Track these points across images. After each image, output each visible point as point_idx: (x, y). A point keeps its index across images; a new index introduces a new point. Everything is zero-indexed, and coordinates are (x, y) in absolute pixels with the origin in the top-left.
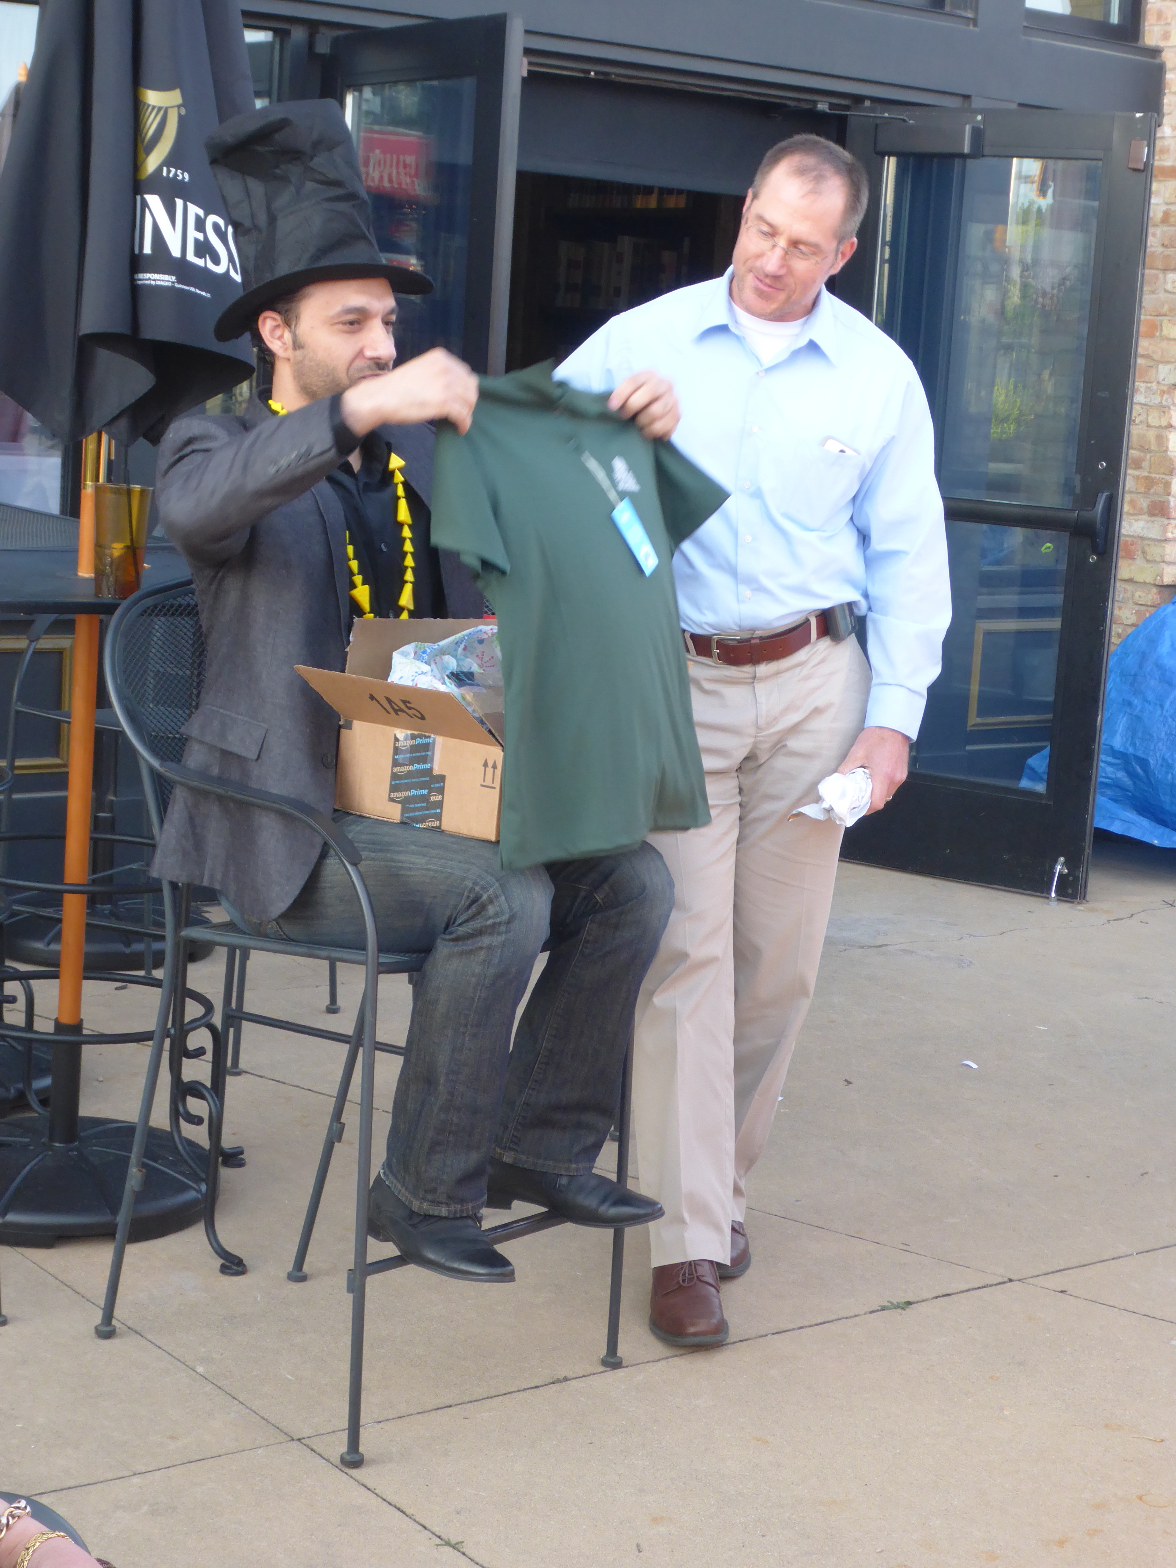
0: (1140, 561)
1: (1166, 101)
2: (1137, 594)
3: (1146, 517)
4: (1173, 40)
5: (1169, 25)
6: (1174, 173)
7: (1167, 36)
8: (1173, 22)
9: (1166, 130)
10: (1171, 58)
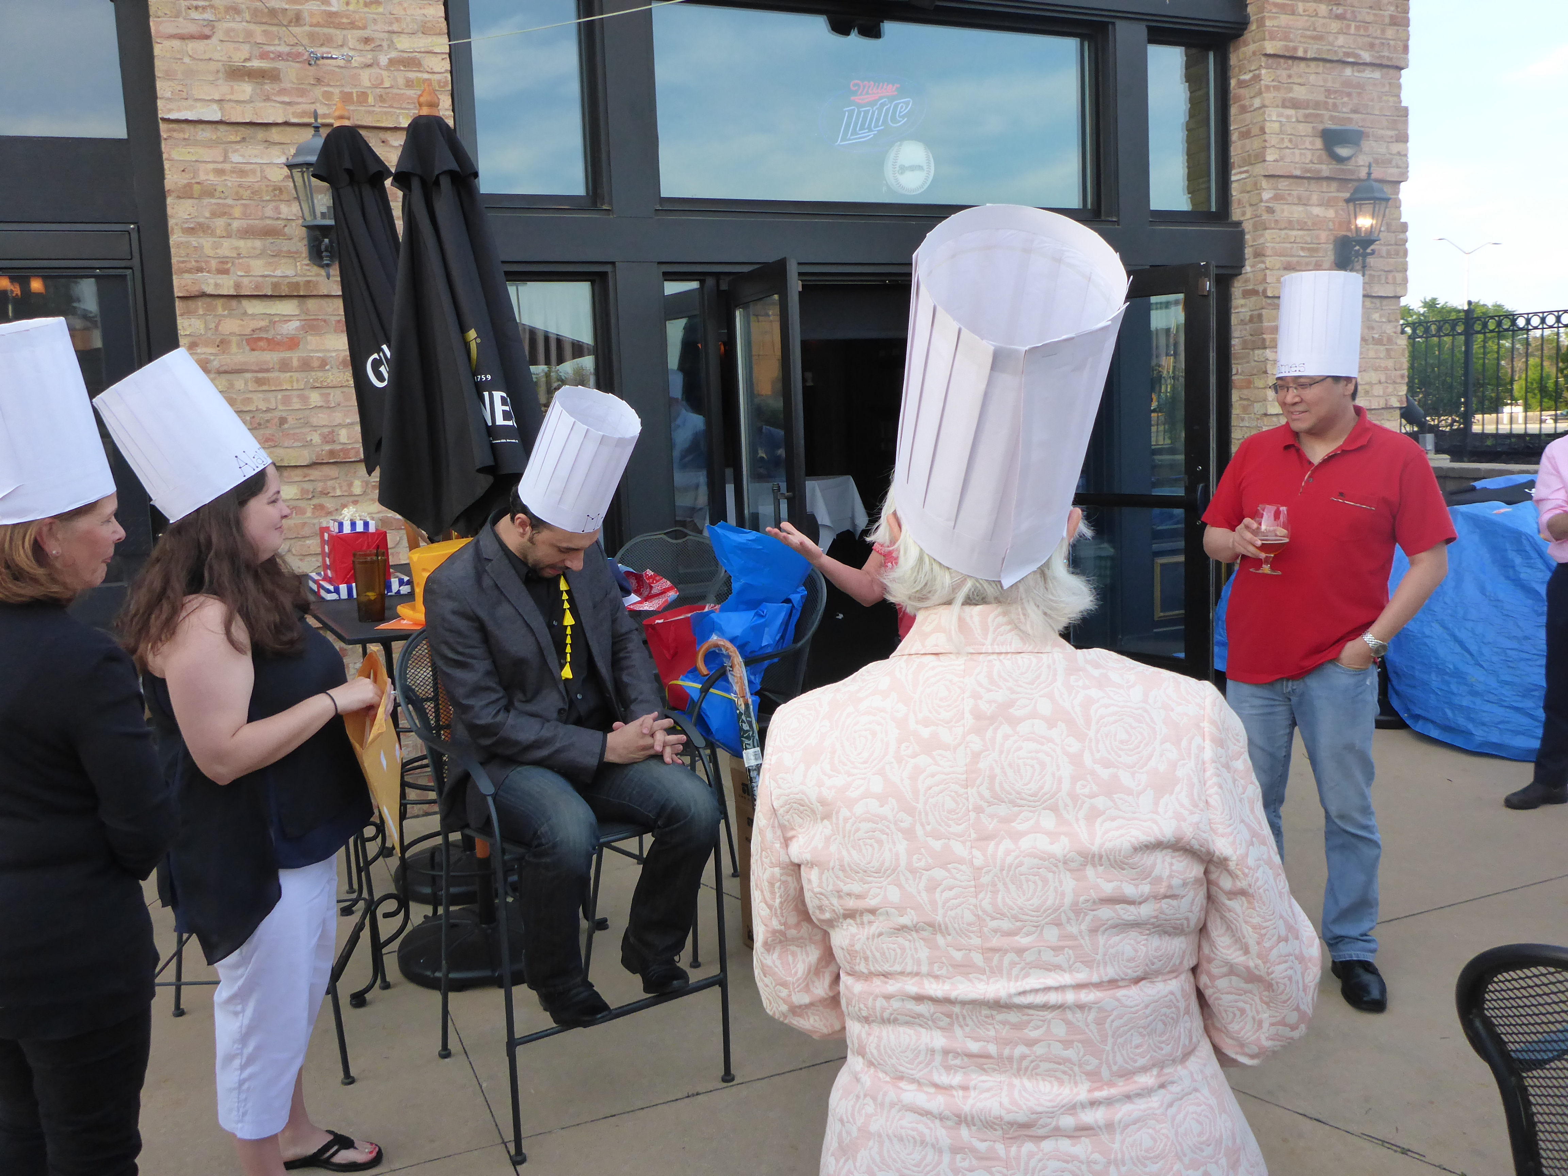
1: (1246, 251)
4: (1248, 216)
5: (1244, 207)
6: (1254, 292)
7: (1244, 214)
8: (1247, 205)
9: (1248, 268)
10: (1247, 226)
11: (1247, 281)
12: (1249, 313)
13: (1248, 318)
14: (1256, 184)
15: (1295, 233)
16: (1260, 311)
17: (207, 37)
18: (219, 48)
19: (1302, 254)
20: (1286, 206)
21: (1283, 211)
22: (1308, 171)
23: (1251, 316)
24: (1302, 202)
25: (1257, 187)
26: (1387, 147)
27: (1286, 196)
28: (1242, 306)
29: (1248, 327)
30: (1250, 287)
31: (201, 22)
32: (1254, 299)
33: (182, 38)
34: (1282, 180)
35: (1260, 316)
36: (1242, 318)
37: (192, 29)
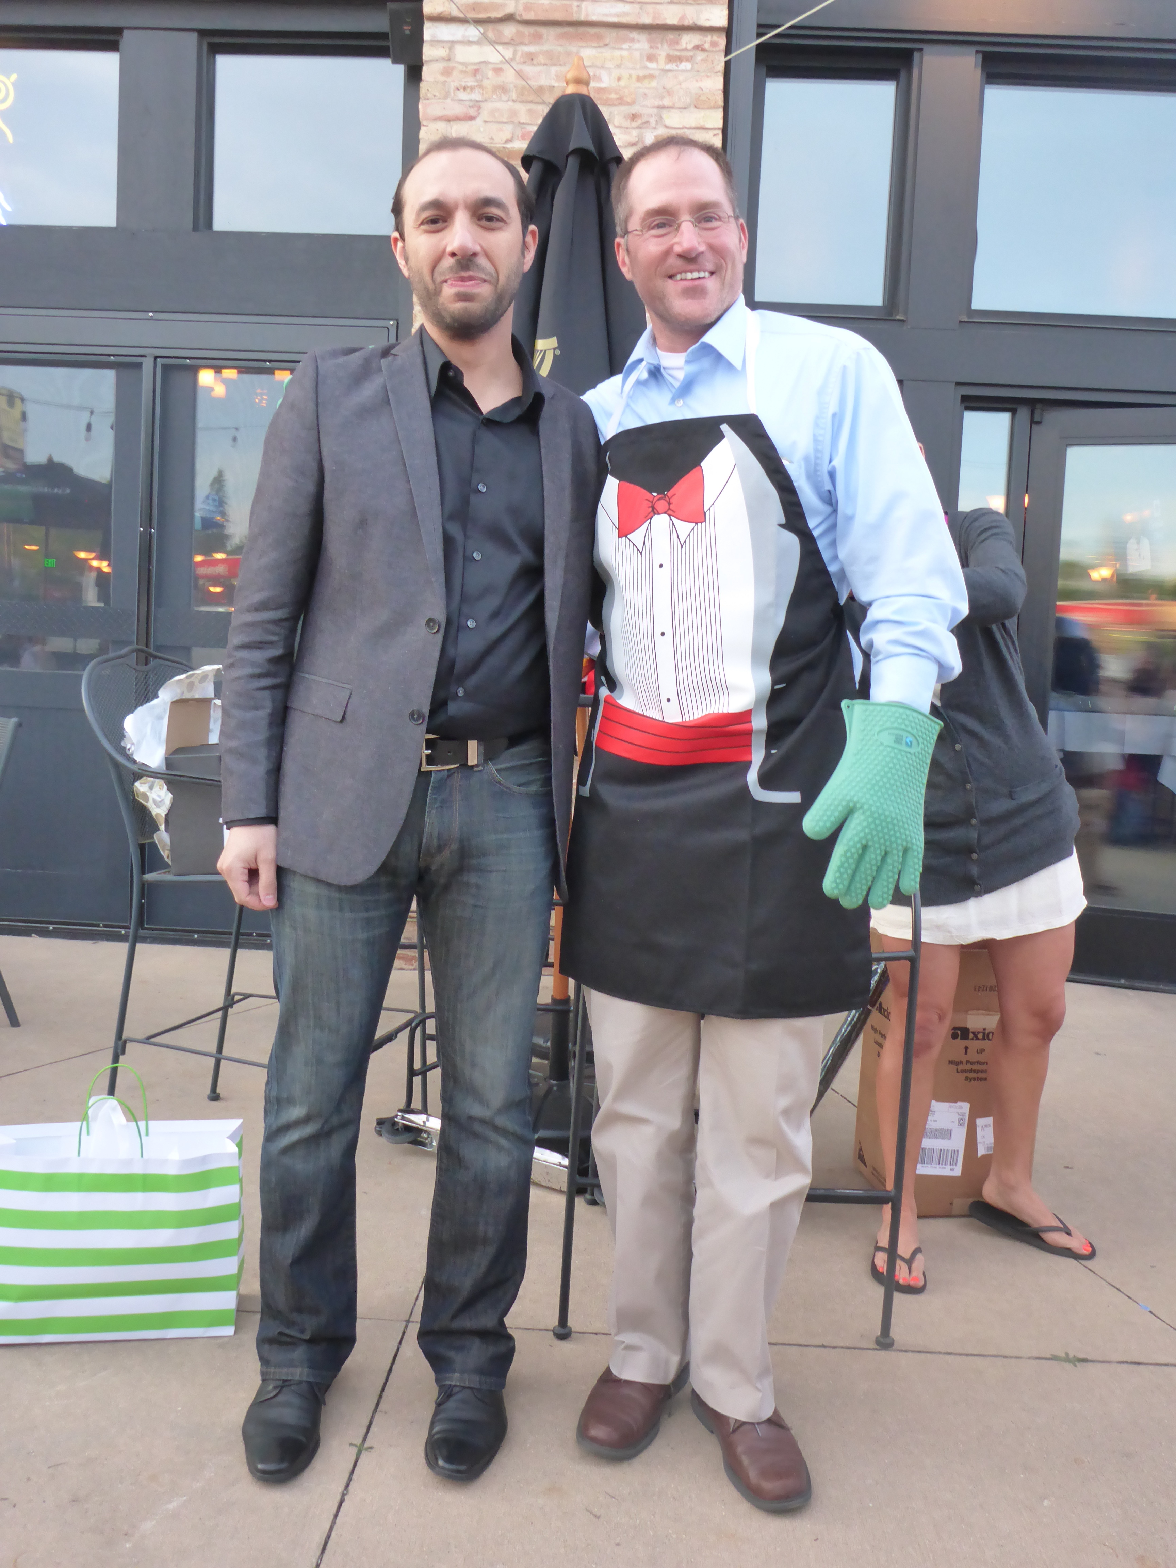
17: (472, 118)
18: (482, 129)
31: (467, 103)
33: (448, 120)
37: (457, 109)
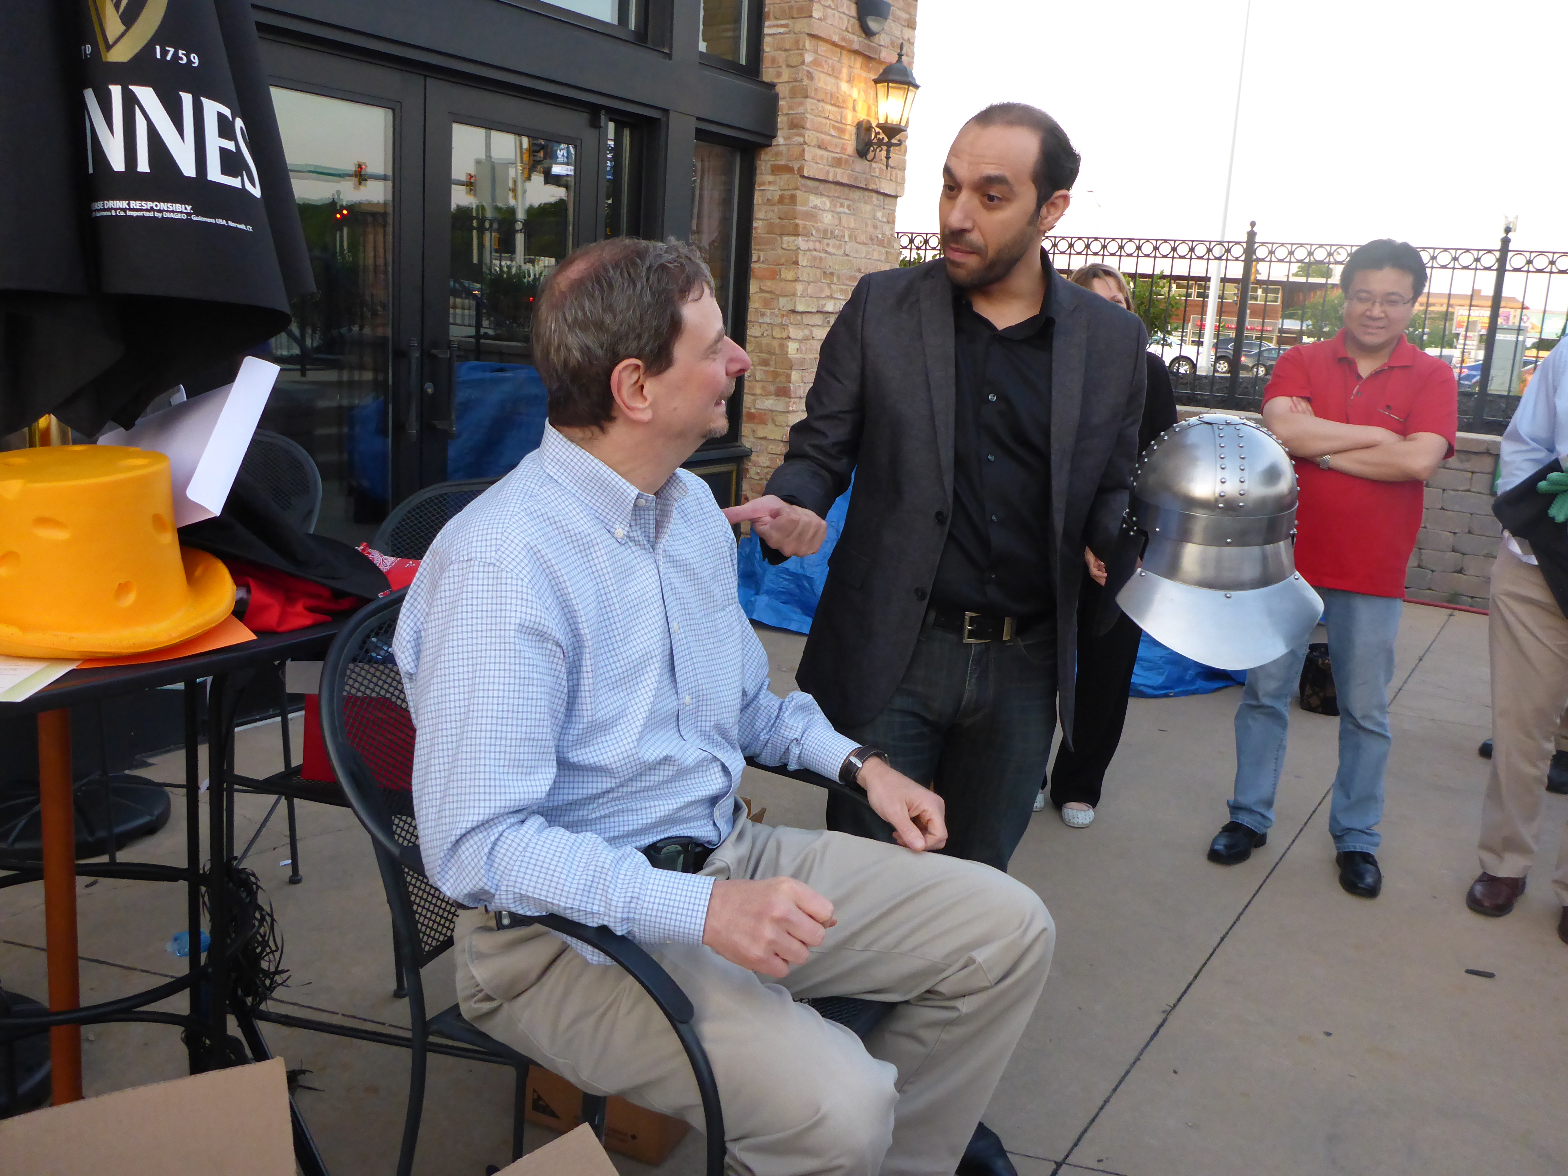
0: (770, 426)
1: (779, 120)
2: (770, 447)
3: (773, 397)
4: (785, 77)
5: (780, 67)
6: (788, 169)
7: (779, 75)
8: (784, 66)
9: (780, 140)
10: (782, 90)
11: (778, 154)
12: (780, 193)
13: (777, 198)
14: (797, 42)
15: (829, 107)
16: (794, 192)
19: (833, 133)
20: (822, 75)
21: (819, 79)
22: (844, 39)
23: (782, 198)
24: (834, 74)
25: (798, 46)
26: (902, 32)
27: (824, 63)
28: (770, 183)
29: (776, 208)
30: (783, 163)
32: (786, 177)
34: (821, 43)
35: (793, 198)
36: (770, 197)
